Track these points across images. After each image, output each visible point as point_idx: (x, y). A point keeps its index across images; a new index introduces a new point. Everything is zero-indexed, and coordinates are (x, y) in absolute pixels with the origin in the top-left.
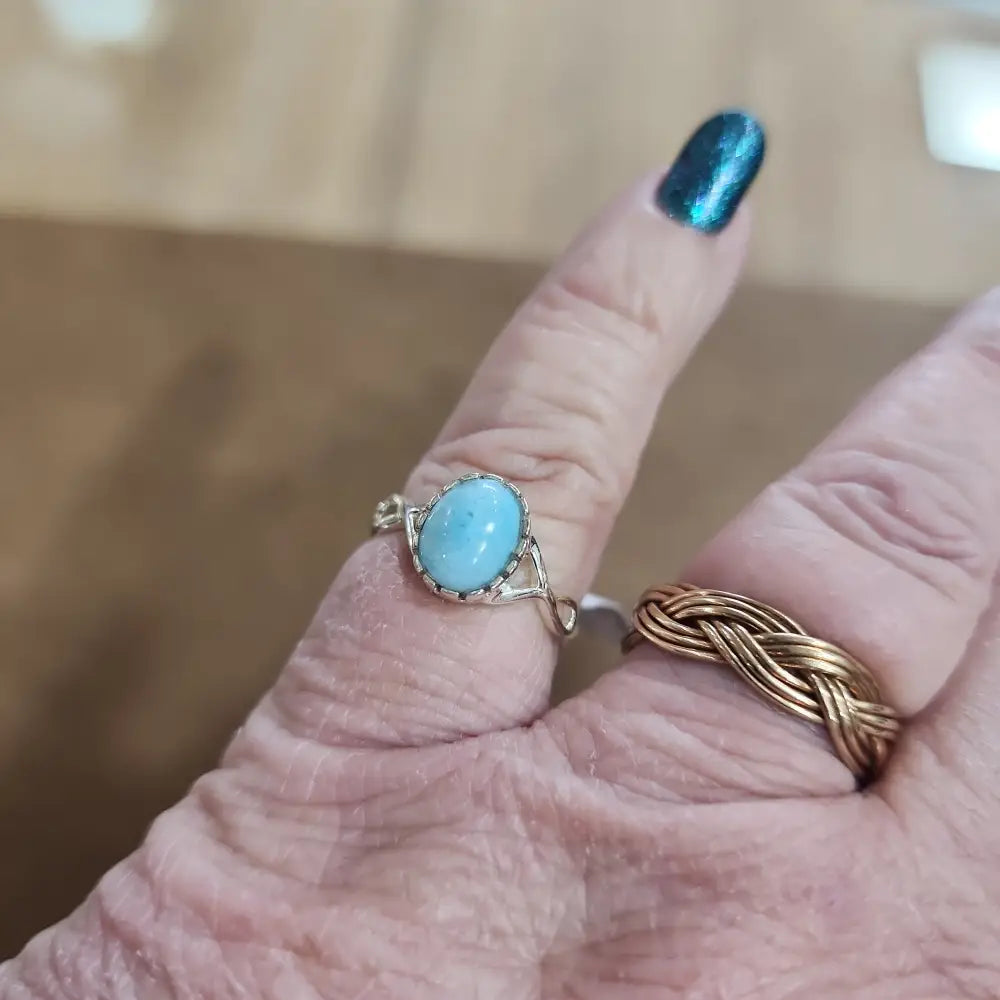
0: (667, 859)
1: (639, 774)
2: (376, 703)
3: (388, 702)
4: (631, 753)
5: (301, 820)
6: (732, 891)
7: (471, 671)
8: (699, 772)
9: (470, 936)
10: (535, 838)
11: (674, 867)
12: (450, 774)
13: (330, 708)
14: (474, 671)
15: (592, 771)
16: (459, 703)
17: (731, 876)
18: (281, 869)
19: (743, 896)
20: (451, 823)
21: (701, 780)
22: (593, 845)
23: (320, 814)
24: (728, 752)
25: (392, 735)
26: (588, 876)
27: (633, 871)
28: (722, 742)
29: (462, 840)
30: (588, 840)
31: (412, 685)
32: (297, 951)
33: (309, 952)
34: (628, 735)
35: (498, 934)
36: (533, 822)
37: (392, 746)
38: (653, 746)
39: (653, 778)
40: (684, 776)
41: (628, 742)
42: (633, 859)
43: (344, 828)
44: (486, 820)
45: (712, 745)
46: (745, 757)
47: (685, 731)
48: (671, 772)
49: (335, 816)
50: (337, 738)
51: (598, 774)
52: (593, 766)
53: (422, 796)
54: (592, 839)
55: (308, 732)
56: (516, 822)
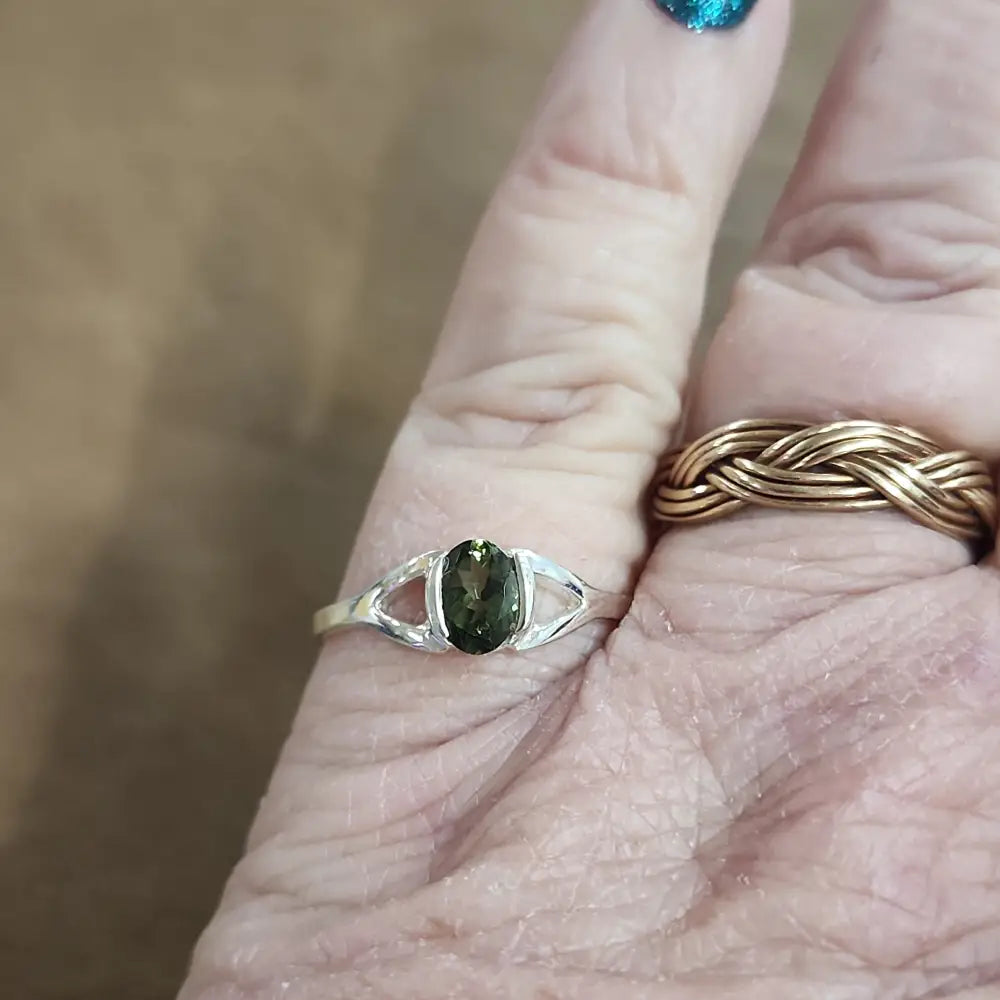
0: (784, 695)
6: (866, 699)
9: (607, 854)
11: (794, 701)
17: (857, 686)
19: (880, 699)
22: (701, 710)
26: (706, 748)
27: (756, 723)
32: (429, 937)
33: (443, 933)
35: (635, 841)
42: (749, 711)
54: (697, 704)
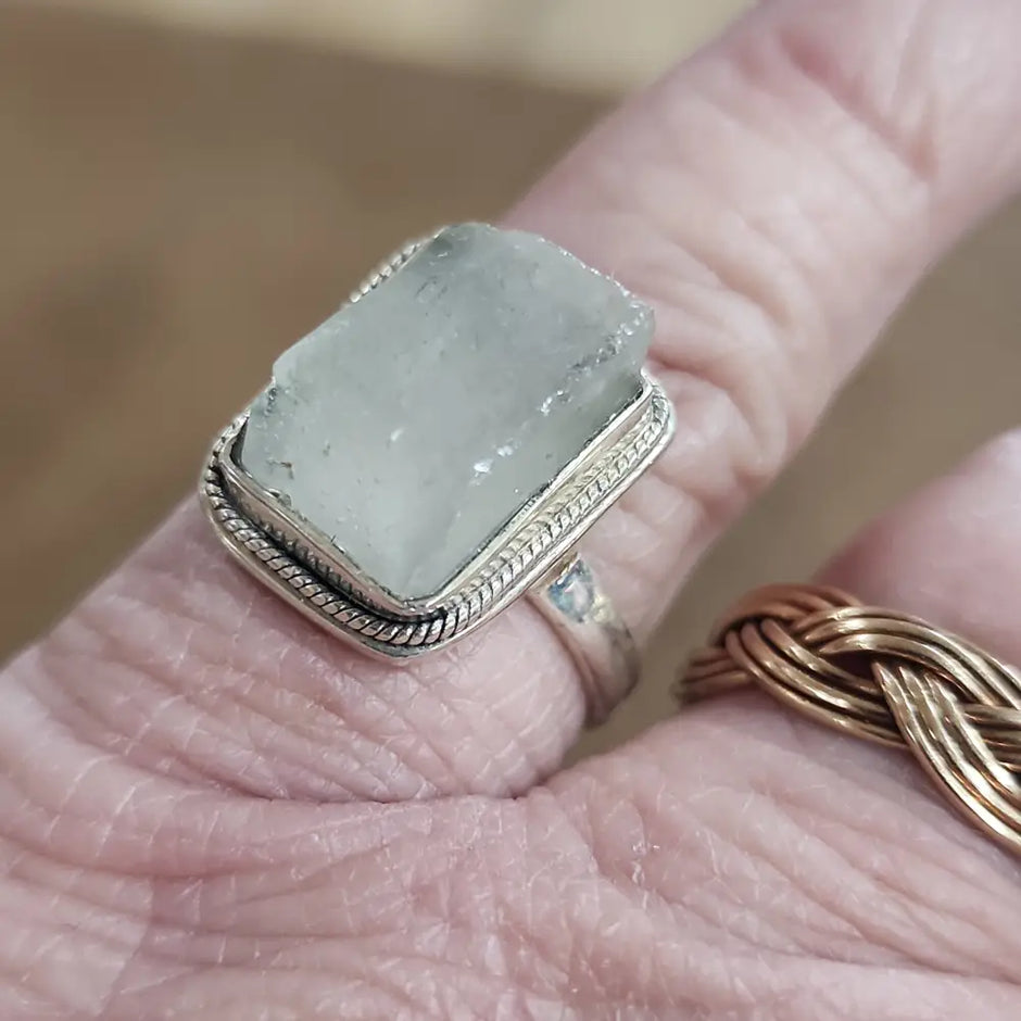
2: (255, 719)
5: (75, 895)
8: (830, 906)
10: (522, 980)
12: (375, 851)
15: (635, 878)
22: (631, 1007)
23: (116, 887)
24: (879, 879)
28: (875, 863)
30: (623, 996)
31: (331, 706)
36: (522, 952)
38: (757, 851)
40: (805, 910)
43: (157, 921)
44: (433, 937)
45: (854, 862)
46: (912, 895)
48: (781, 900)
49: (144, 897)
51: (646, 884)
52: (637, 870)
53: (319, 881)
54: (631, 996)
55: (114, 739)
56: (491, 950)
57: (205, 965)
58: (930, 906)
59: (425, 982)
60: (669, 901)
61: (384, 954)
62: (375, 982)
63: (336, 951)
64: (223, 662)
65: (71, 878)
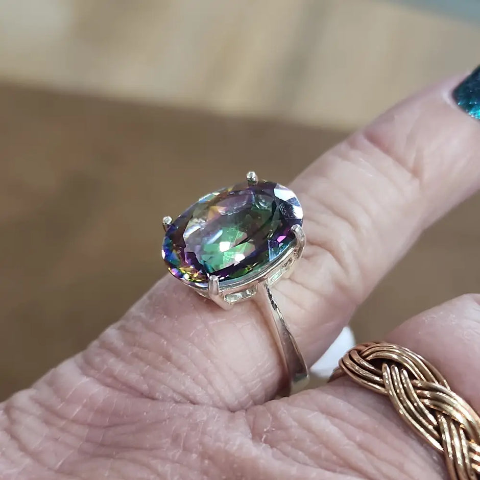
1: (293, 446)
2: (142, 364)
3: (149, 365)
4: (293, 430)
5: (63, 430)
7: (209, 361)
12: (164, 420)
13: (112, 360)
14: (211, 361)
15: (263, 439)
16: (194, 379)
18: (35, 456)
20: (152, 449)
21: (335, 457)
23: (75, 428)
24: (361, 446)
25: (145, 387)
28: (358, 439)
29: (153, 462)
31: (168, 358)
34: (295, 420)
36: (206, 462)
37: (143, 395)
38: (309, 429)
39: (302, 450)
40: (324, 453)
41: (294, 424)
43: (87, 440)
45: (350, 438)
46: (371, 452)
47: (336, 425)
48: (315, 448)
49: (85, 431)
50: (109, 380)
51: (265, 442)
52: (264, 436)
55: (92, 372)
57: (95, 456)
58: (379, 458)
59: (166, 468)
60: (272, 447)
61: (155, 457)
62: (149, 467)
63: (139, 455)
64: (135, 345)
65: (62, 423)
